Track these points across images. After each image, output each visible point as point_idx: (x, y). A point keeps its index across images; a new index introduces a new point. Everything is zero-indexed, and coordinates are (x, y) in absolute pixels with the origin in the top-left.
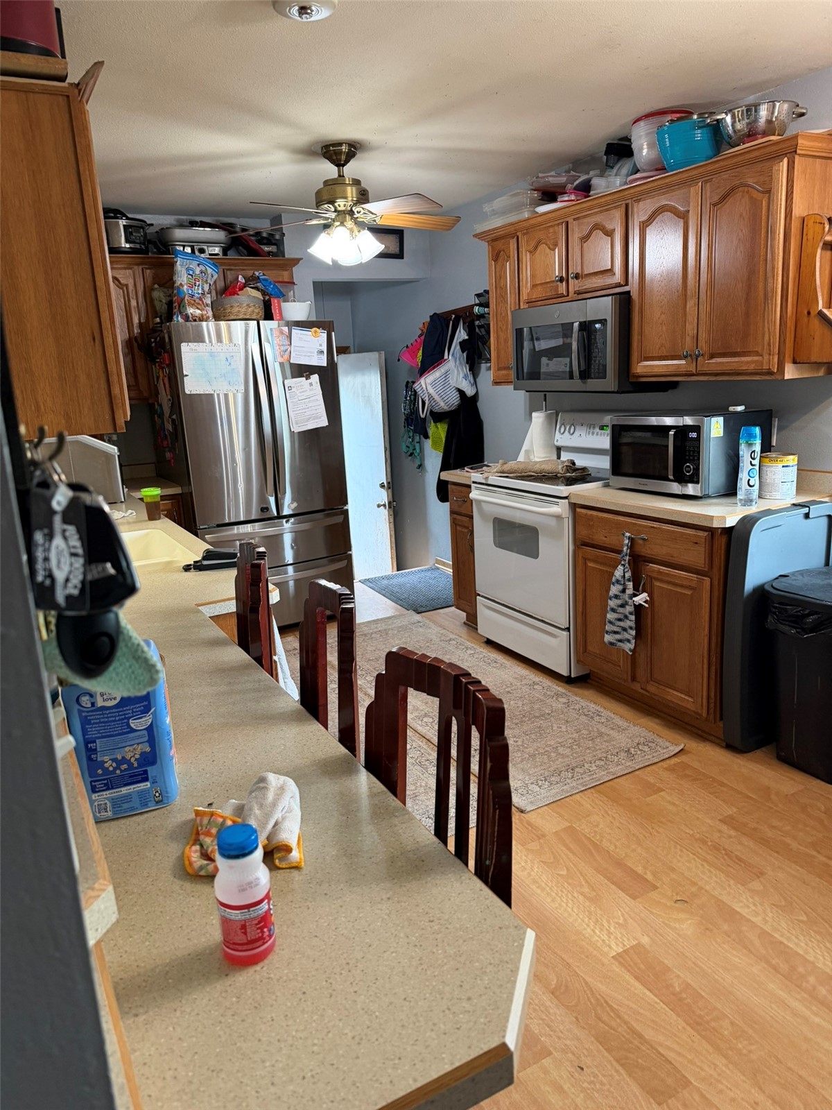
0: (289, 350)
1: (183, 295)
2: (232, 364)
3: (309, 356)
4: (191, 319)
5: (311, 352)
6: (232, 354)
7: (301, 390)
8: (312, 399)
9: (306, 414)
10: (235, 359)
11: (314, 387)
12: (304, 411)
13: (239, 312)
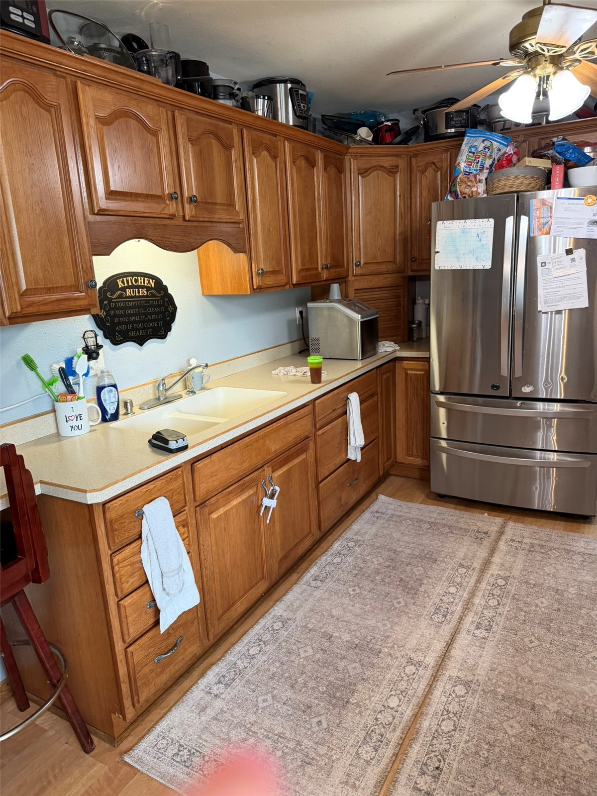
0: (550, 222)
1: (457, 174)
2: (482, 239)
3: (575, 228)
4: (460, 197)
5: (580, 224)
6: (484, 230)
7: (558, 267)
8: (571, 276)
9: (559, 293)
10: (486, 235)
11: (577, 263)
12: (558, 289)
13: (505, 185)
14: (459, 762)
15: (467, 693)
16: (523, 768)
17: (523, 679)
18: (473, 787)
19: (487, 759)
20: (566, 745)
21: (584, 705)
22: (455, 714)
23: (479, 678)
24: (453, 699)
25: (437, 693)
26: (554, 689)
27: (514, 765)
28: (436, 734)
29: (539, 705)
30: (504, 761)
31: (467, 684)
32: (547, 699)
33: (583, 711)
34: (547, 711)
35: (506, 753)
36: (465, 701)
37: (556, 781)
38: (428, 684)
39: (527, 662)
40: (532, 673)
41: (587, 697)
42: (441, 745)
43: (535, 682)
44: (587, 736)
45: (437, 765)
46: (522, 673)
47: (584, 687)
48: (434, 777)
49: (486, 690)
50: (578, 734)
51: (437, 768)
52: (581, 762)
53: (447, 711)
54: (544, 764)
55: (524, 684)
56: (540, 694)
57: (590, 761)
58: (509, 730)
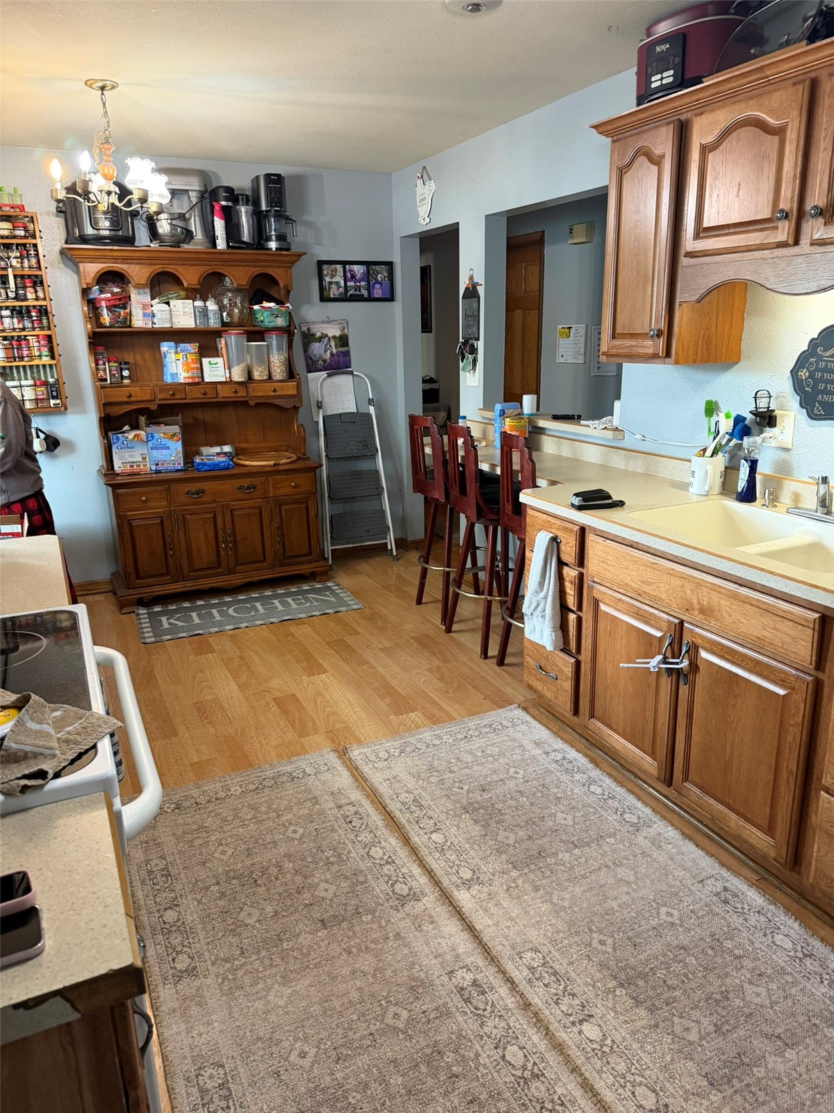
14: (340, 835)
15: (393, 891)
16: (291, 865)
17: (360, 950)
18: (316, 829)
19: (323, 852)
20: (269, 909)
21: (277, 965)
22: (381, 865)
23: (399, 915)
24: (397, 876)
25: (416, 870)
26: (320, 962)
27: (299, 862)
28: (376, 842)
29: (320, 930)
30: (309, 859)
31: (403, 900)
32: (317, 944)
33: (273, 957)
34: (307, 929)
35: (312, 866)
36: (387, 882)
37: (260, 874)
38: (432, 871)
39: (374, 976)
40: (357, 966)
41: (280, 980)
42: (365, 837)
43: (345, 956)
44: (255, 931)
45: (354, 824)
46: (367, 956)
47: (289, 991)
48: (347, 816)
49: (380, 907)
50: (265, 927)
51: (351, 822)
52: (248, 902)
53: (390, 863)
54: (277, 879)
55: (352, 943)
56: (329, 944)
57: (242, 909)
58: (327, 886)
